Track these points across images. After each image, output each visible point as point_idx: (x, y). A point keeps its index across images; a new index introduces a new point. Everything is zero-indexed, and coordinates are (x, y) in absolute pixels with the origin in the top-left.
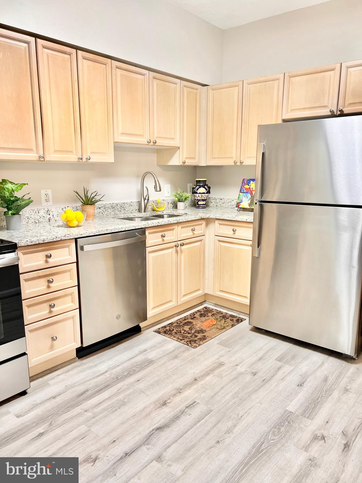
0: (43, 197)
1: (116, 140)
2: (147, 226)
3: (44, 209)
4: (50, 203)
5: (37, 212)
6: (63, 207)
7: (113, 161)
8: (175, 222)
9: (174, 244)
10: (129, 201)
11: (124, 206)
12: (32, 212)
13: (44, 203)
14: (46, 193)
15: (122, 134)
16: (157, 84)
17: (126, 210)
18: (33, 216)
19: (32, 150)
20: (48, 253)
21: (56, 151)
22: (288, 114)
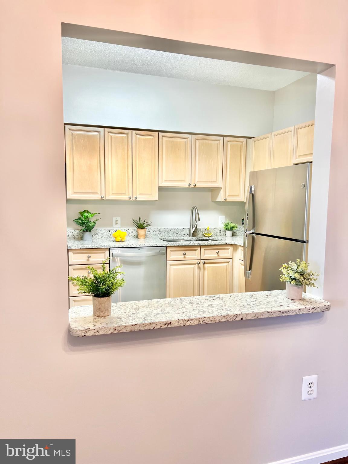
0: (114, 222)
1: (160, 185)
2: (168, 245)
3: (114, 230)
4: (119, 226)
5: (109, 231)
6: (128, 229)
7: (157, 200)
8: (197, 244)
9: (198, 261)
10: (181, 228)
11: (177, 231)
12: (105, 231)
13: (115, 226)
14: (117, 219)
15: (166, 180)
16: (199, 143)
17: (179, 234)
18: (105, 234)
19: (97, 193)
20: (89, 255)
21: (113, 194)
22: (297, 159)
